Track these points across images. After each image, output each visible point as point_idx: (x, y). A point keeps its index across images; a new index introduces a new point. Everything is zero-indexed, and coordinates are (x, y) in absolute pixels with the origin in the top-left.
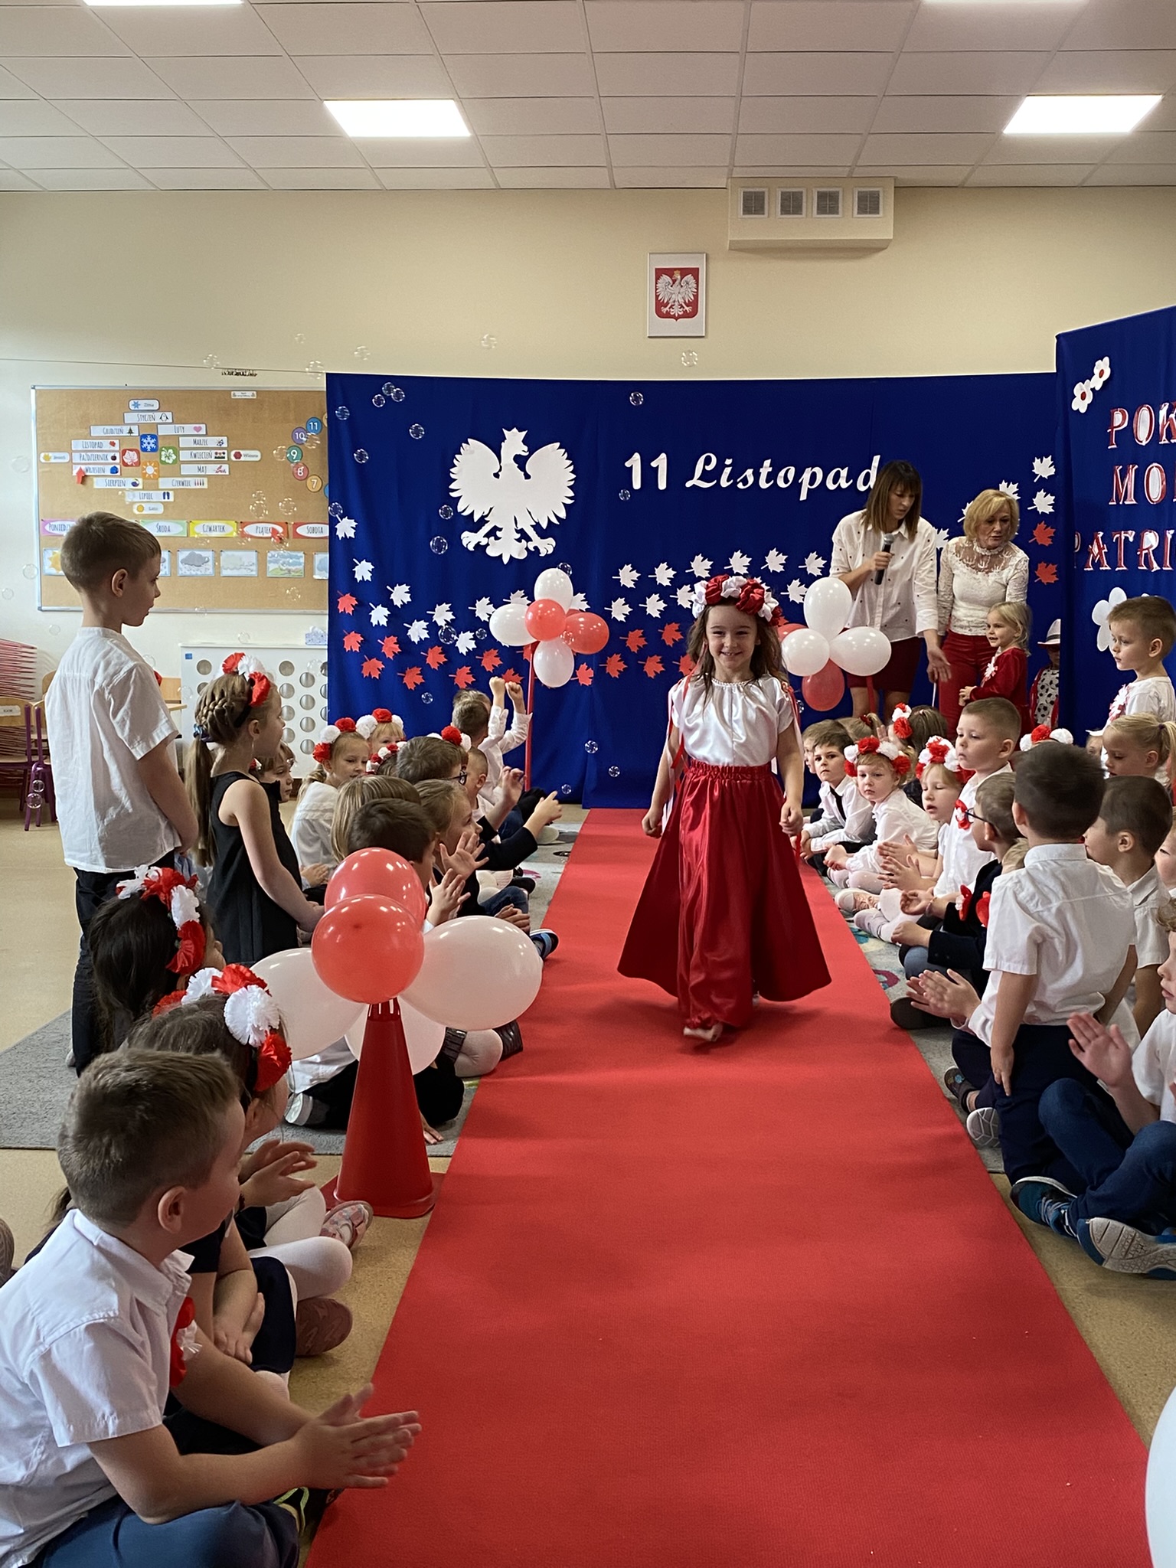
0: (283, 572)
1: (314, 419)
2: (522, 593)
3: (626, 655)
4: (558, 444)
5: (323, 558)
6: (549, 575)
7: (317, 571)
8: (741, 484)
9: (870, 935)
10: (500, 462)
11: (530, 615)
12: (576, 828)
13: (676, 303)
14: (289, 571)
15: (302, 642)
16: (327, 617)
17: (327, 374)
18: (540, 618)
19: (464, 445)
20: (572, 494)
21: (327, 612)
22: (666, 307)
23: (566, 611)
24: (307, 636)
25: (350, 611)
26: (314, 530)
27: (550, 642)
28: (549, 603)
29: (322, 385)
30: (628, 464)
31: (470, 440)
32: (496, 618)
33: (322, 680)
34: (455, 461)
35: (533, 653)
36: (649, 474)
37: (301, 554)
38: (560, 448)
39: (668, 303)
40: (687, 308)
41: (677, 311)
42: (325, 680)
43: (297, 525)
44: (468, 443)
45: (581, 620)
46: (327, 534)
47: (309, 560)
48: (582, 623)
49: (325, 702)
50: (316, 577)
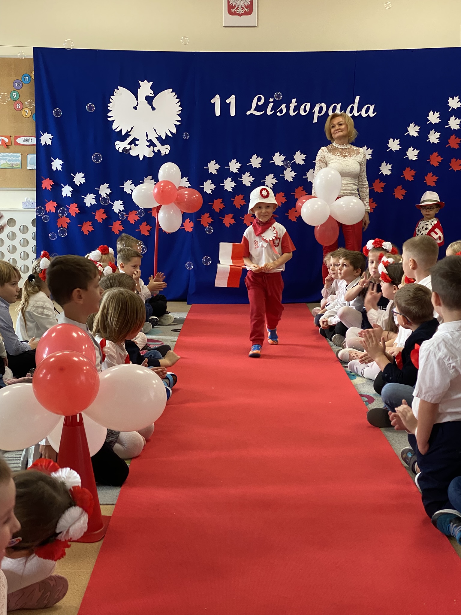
0: (9, 165)
1: (26, 75)
2: (150, 177)
3: (212, 214)
4: (171, 90)
5: (32, 158)
6: (167, 166)
7: (29, 165)
8: (279, 113)
9: (357, 375)
10: (137, 99)
11: (156, 190)
12: (184, 316)
13: (240, 7)
14: (12, 165)
15: (20, 207)
16: (35, 192)
17: (34, 48)
18: (162, 191)
19: (115, 90)
20: (180, 119)
21: (36, 189)
22: (234, 9)
23: (177, 189)
24: (24, 203)
25: (49, 188)
26: (27, 140)
27: (168, 206)
28: (167, 183)
29: (31, 54)
30: (212, 101)
31: (119, 87)
32: (135, 191)
33: (33, 230)
34: (110, 99)
35: (158, 212)
36: (225, 107)
37: (20, 155)
38: (172, 92)
39: (235, 6)
40: (246, 10)
41: (240, 11)
42: (34, 229)
43: (16, 137)
44: (118, 89)
45: (186, 192)
46: (34, 142)
47: (24, 159)
48: (186, 194)
49: (35, 243)
50: (29, 168)
